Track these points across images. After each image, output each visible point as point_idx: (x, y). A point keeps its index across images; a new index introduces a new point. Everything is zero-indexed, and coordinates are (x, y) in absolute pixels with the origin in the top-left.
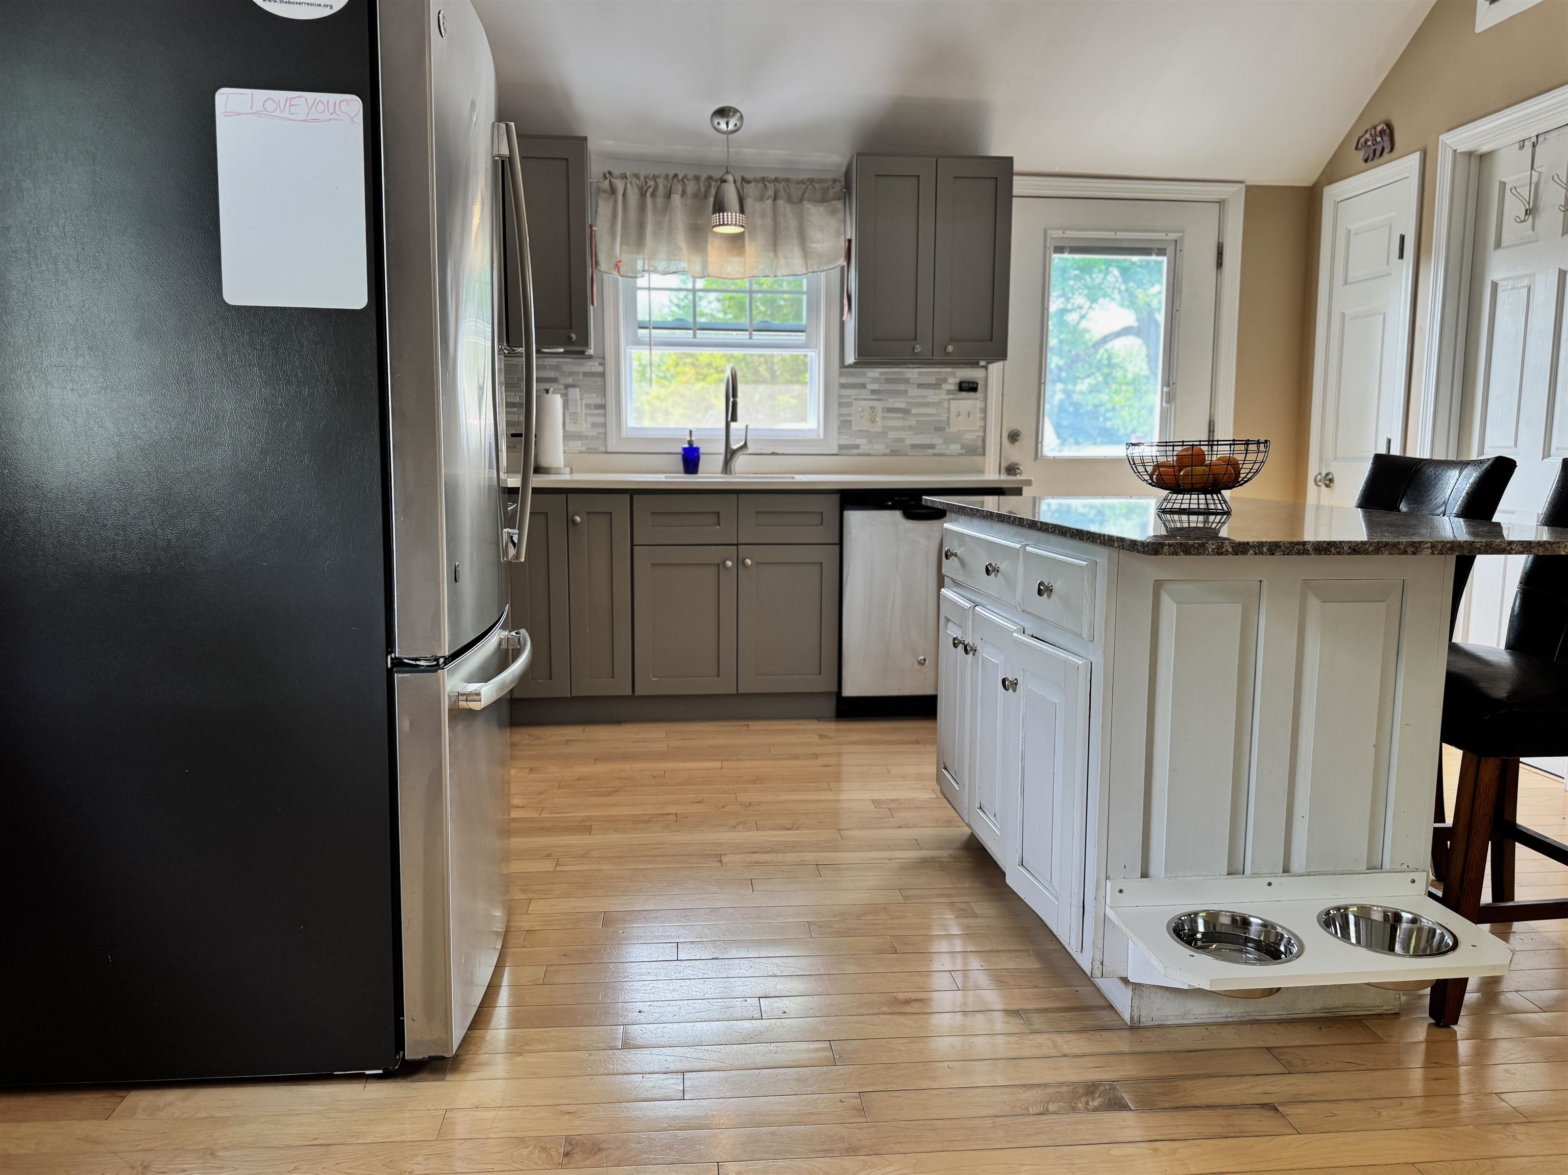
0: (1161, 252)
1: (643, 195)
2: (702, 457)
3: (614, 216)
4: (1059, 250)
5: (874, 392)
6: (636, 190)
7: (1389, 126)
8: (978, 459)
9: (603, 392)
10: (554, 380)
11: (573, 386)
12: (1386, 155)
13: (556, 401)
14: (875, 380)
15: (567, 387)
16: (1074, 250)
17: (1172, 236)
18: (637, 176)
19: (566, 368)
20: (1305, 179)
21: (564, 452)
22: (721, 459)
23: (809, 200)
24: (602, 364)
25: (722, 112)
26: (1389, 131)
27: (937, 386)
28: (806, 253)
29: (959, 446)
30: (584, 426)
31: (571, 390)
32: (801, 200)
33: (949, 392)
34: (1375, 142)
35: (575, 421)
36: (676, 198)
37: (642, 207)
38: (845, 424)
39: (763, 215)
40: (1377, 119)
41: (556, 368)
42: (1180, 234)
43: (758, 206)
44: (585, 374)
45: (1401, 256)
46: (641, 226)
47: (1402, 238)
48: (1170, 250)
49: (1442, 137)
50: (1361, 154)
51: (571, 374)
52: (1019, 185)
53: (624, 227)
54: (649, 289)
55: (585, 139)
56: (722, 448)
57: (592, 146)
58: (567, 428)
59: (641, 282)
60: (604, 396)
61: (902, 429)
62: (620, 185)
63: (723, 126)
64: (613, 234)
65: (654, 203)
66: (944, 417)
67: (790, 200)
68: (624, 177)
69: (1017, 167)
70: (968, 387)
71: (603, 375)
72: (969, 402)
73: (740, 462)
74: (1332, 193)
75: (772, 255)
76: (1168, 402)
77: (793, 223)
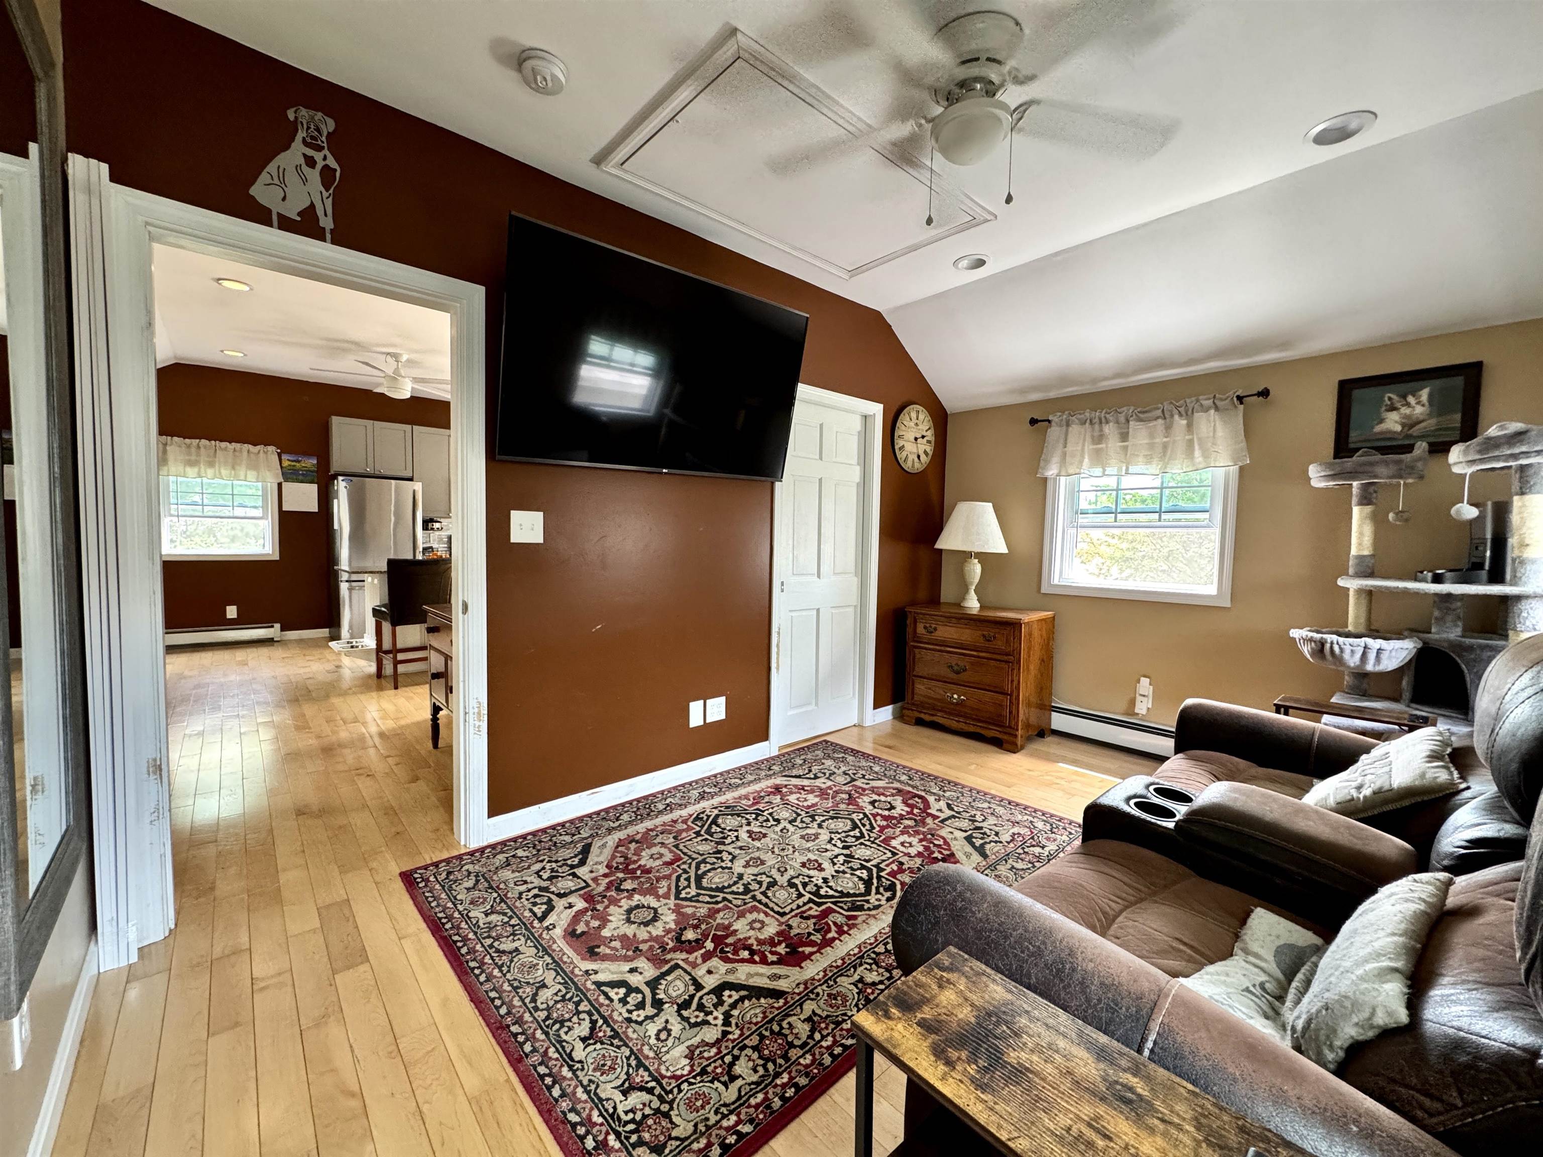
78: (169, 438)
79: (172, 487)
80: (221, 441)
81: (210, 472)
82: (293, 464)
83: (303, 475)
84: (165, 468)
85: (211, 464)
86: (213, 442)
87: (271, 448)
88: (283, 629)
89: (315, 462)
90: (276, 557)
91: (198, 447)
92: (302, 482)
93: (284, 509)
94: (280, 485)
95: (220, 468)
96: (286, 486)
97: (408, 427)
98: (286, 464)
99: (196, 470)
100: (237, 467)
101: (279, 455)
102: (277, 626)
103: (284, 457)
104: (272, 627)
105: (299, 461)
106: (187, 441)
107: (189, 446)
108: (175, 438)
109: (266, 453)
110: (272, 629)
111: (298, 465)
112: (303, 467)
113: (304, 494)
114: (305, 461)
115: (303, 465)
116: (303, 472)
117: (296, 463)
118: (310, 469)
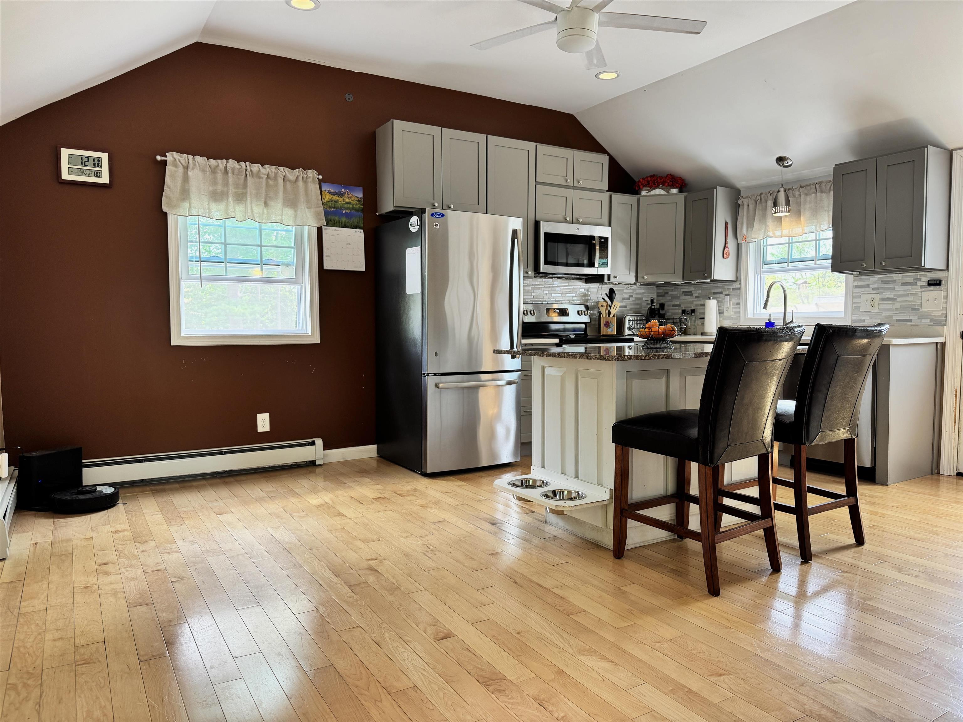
1: (756, 203)
3: (743, 214)
5: (874, 289)
6: (754, 202)
8: (943, 328)
9: (739, 296)
10: (721, 293)
13: (713, 304)
14: (875, 282)
15: (726, 295)
18: (752, 195)
19: (726, 287)
24: (740, 284)
27: (914, 283)
29: (929, 320)
30: (731, 313)
33: (922, 287)
35: (728, 311)
36: (769, 202)
37: (755, 209)
38: (856, 308)
39: (810, 202)
43: (808, 198)
44: (733, 289)
46: (754, 218)
51: (728, 289)
53: (748, 217)
58: (724, 314)
60: (740, 299)
61: (891, 310)
62: (745, 201)
64: (742, 224)
65: (761, 206)
66: (918, 302)
67: (824, 192)
68: (748, 197)
70: (935, 283)
71: (739, 289)
72: (935, 293)
78: (191, 157)
79: (192, 232)
80: (253, 162)
81: (239, 208)
82: (335, 198)
83: (346, 215)
84: (186, 204)
85: (240, 198)
86: (243, 164)
87: (312, 173)
88: (326, 447)
89: (360, 195)
90: (316, 340)
91: (226, 171)
92: (346, 226)
93: (327, 266)
94: (320, 231)
95: (251, 203)
96: (328, 232)
97: (481, 137)
98: (328, 197)
99: (222, 206)
100: (271, 203)
101: (320, 182)
102: (319, 442)
103: (325, 187)
104: (313, 443)
105: (340, 194)
106: (213, 162)
107: (214, 171)
108: (198, 158)
109: (305, 181)
110: (312, 447)
111: (340, 199)
112: (347, 203)
113: (347, 244)
114: (349, 194)
115: (347, 200)
116: (347, 211)
117: (339, 197)
118: (355, 206)
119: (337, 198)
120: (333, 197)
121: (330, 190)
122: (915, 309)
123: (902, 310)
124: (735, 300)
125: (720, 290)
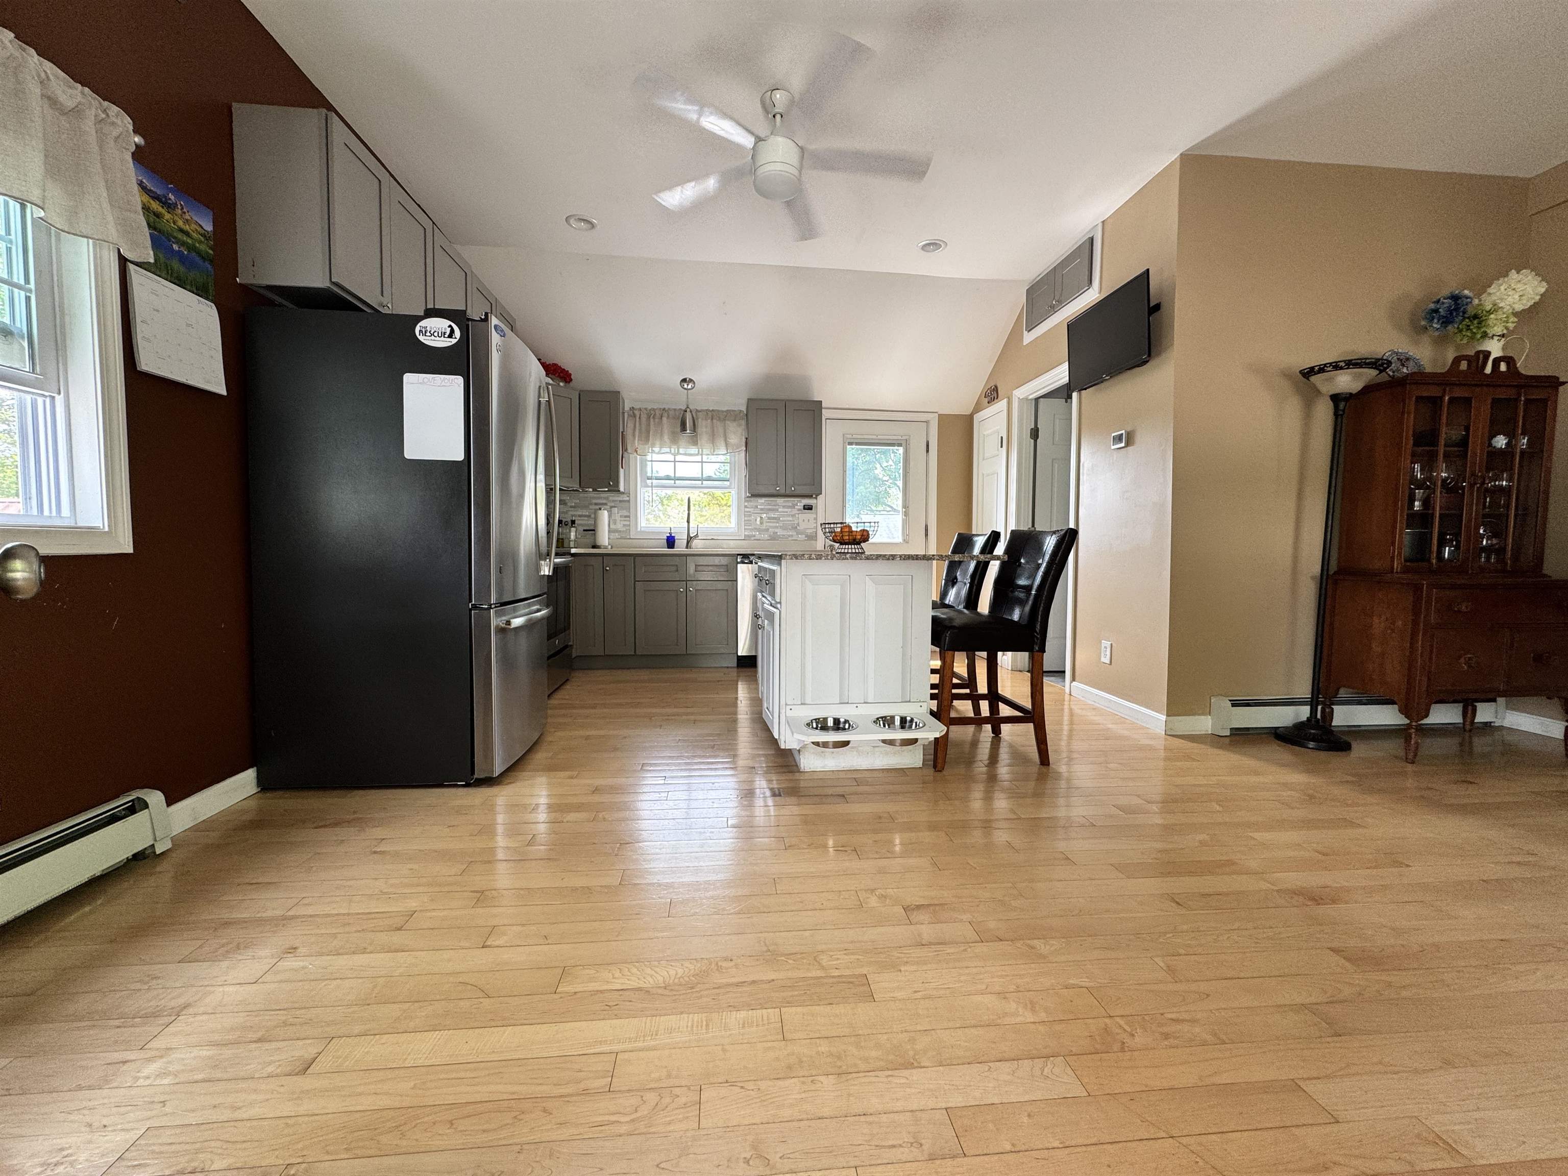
0: (900, 445)
1: (649, 417)
2: (676, 541)
3: (635, 426)
4: (851, 444)
5: (762, 509)
6: (646, 416)
7: (996, 387)
8: (813, 542)
9: (629, 509)
10: (606, 504)
11: (615, 507)
12: (996, 401)
13: (604, 515)
14: (762, 504)
15: (611, 507)
16: (857, 444)
17: (904, 438)
18: (646, 409)
19: (611, 498)
20: (968, 413)
21: (609, 538)
22: (685, 542)
23: (728, 420)
24: (629, 497)
25: (684, 380)
26: (996, 389)
27: (793, 507)
28: (727, 445)
29: (804, 536)
30: (619, 526)
31: (613, 509)
32: (724, 420)
33: (799, 510)
34: (991, 394)
35: (615, 523)
36: (665, 419)
37: (649, 425)
38: (747, 522)
39: (706, 427)
40: (992, 384)
41: (607, 498)
42: (907, 437)
43: (704, 423)
44: (620, 501)
45: (1002, 447)
46: (648, 432)
47: (1002, 438)
48: (904, 444)
49: (1014, 392)
50: (986, 400)
51: (613, 501)
52: (825, 413)
53: (640, 430)
54: (652, 461)
55: (619, 392)
56: (686, 537)
57: (625, 394)
58: (611, 527)
59: (649, 458)
60: (629, 512)
61: (777, 527)
62: (637, 413)
63: (686, 386)
64: (634, 436)
65: (654, 421)
66: (796, 522)
67: (719, 419)
68: (640, 409)
69: (824, 405)
70: (809, 508)
71: (629, 501)
72: (808, 515)
73: (695, 543)
74: (977, 417)
75: (711, 445)
76: (905, 516)
77: (721, 430)
82: (156, 206)
89: (208, 226)
92: (180, 283)
94: (125, 272)
96: (141, 281)
102: (155, 797)
104: (140, 806)
105: (166, 204)
110: (141, 817)
111: (167, 216)
112: (181, 230)
113: (188, 325)
114: (185, 213)
115: (180, 223)
116: (182, 249)
117: (163, 207)
118: (197, 245)
119: (160, 210)
120: (152, 202)
121: (144, 181)
122: (795, 528)
123: (784, 528)
124: (625, 513)
125: (604, 501)
